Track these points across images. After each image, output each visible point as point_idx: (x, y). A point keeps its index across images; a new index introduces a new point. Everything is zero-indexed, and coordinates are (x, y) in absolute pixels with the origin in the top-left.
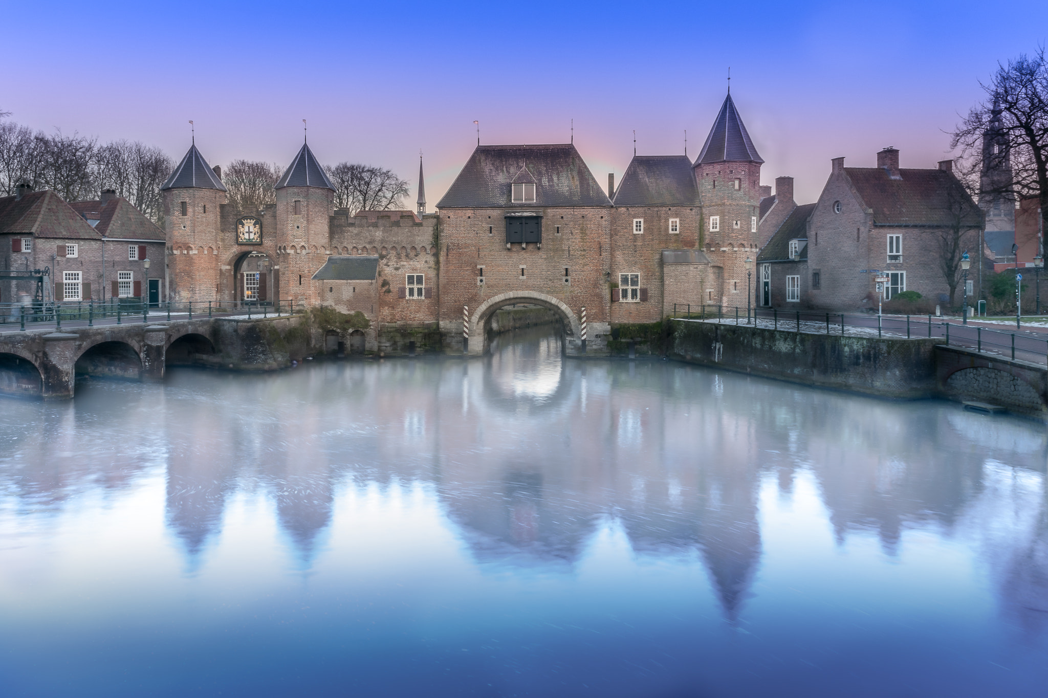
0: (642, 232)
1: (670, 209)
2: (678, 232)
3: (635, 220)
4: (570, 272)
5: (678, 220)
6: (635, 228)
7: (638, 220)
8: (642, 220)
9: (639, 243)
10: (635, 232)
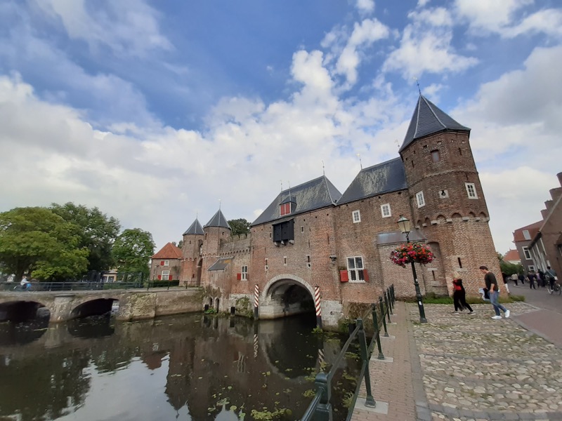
0: (360, 221)
1: (380, 198)
2: (390, 215)
3: (353, 213)
4: (311, 259)
5: (388, 205)
6: (354, 218)
7: (356, 212)
8: (358, 211)
9: (358, 231)
10: (355, 222)
